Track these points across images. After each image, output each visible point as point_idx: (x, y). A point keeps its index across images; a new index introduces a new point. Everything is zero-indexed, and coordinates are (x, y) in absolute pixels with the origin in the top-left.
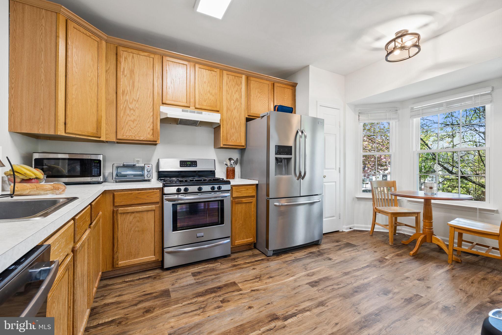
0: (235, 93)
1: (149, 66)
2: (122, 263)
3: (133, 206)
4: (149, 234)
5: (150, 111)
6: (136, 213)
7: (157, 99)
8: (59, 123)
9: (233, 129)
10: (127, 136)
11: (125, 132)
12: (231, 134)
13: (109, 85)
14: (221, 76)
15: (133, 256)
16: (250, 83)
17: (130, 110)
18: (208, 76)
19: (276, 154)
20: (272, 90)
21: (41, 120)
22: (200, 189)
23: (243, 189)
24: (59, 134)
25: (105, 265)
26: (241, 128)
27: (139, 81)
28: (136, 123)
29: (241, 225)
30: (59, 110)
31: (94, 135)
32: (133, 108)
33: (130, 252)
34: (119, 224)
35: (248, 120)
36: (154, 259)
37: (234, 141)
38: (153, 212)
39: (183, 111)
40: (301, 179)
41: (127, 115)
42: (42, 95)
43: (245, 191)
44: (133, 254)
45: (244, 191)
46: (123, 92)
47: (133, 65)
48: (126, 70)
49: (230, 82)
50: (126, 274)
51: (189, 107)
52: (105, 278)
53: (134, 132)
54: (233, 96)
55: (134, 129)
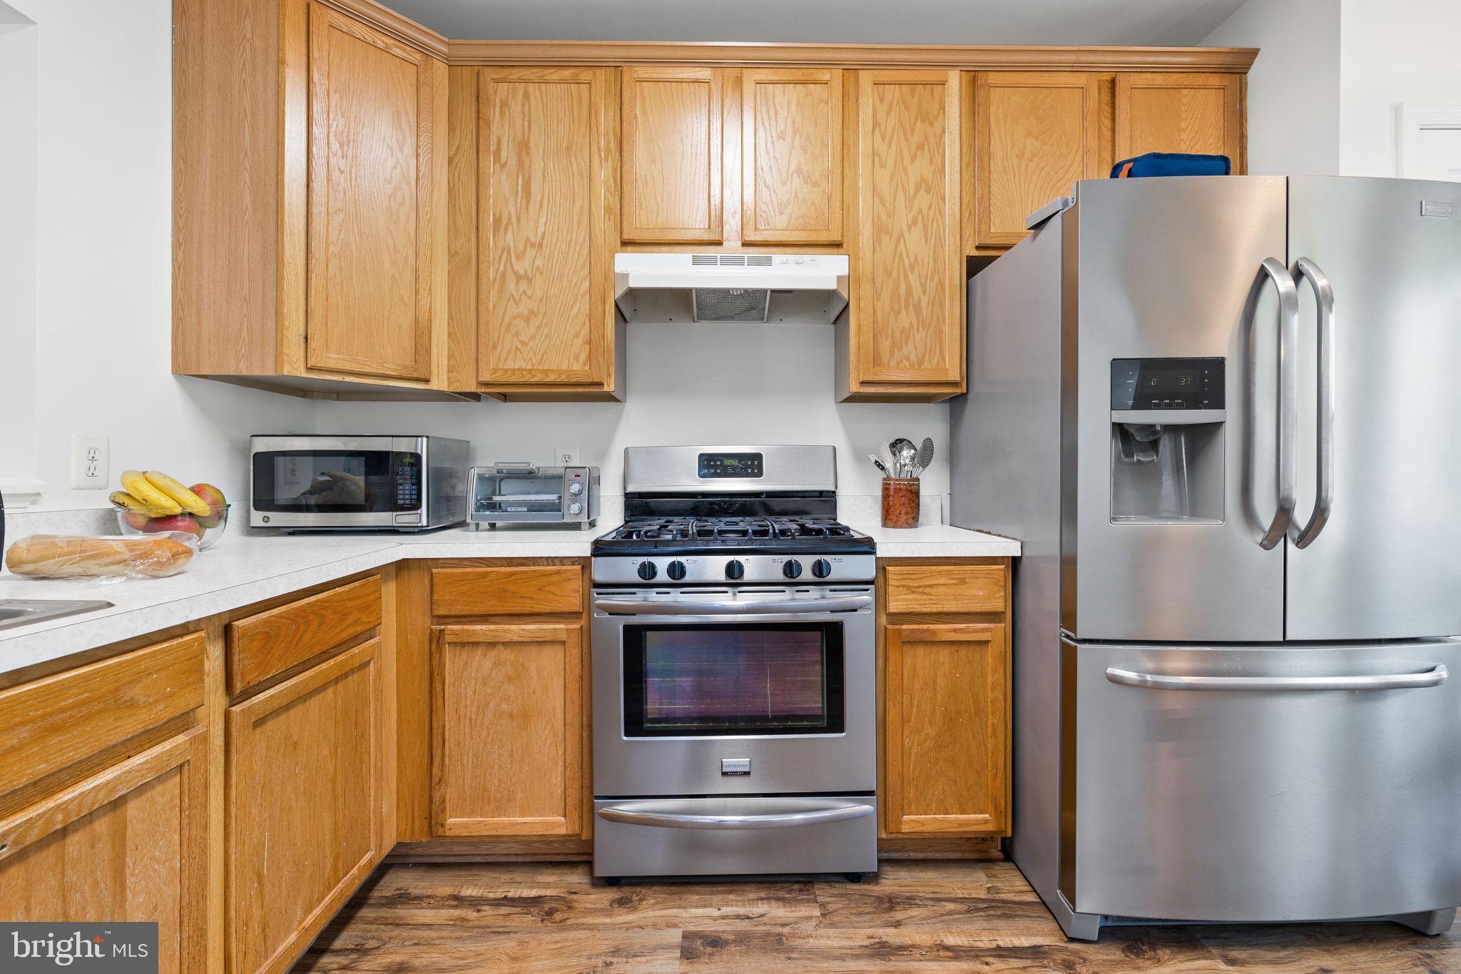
0: (913, 159)
1: (576, 115)
2: (456, 823)
3: (494, 619)
4: (547, 731)
5: (582, 275)
6: (501, 647)
7: (604, 228)
8: (287, 337)
9: (904, 312)
10: (506, 371)
11: (503, 357)
12: (897, 334)
13: (457, 207)
14: (849, 100)
15: (492, 805)
16: (988, 99)
17: (518, 282)
18: (793, 108)
19: (1113, 408)
20: (1107, 110)
21: (245, 332)
22: (734, 571)
23: (940, 576)
24: (285, 373)
25: (410, 820)
26: (942, 305)
27: (544, 176)
28: (537, 325)
29: (929, 744)
30: (285, 297)
31: (406, 373)
32: (526, 272)
33: (486, 790)
34: (447, 682)
35: (975, 266)
36: (563, 831)
37: (912, 366)
38: (559, 650)
39: (696, 261)
40: (1291, 546)
41: (509, 300)
42: (246, 257)
43: (950, 590)
44: (492, 797)
45: (942, 589)
46: (498, 221)
47: (526, 124)
48: (506, 145)
49: (888, 113)
50: (478, 859)
51: (720, 243)
52: (418, 860)
53: (531, 355)
54: (905, 171)
55: (531, 344)
